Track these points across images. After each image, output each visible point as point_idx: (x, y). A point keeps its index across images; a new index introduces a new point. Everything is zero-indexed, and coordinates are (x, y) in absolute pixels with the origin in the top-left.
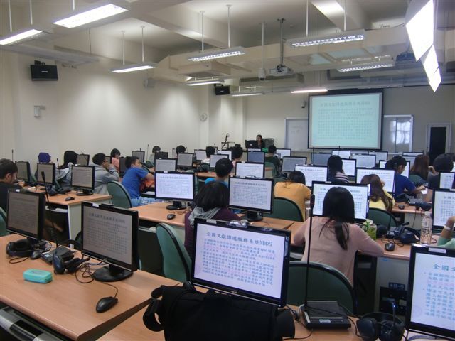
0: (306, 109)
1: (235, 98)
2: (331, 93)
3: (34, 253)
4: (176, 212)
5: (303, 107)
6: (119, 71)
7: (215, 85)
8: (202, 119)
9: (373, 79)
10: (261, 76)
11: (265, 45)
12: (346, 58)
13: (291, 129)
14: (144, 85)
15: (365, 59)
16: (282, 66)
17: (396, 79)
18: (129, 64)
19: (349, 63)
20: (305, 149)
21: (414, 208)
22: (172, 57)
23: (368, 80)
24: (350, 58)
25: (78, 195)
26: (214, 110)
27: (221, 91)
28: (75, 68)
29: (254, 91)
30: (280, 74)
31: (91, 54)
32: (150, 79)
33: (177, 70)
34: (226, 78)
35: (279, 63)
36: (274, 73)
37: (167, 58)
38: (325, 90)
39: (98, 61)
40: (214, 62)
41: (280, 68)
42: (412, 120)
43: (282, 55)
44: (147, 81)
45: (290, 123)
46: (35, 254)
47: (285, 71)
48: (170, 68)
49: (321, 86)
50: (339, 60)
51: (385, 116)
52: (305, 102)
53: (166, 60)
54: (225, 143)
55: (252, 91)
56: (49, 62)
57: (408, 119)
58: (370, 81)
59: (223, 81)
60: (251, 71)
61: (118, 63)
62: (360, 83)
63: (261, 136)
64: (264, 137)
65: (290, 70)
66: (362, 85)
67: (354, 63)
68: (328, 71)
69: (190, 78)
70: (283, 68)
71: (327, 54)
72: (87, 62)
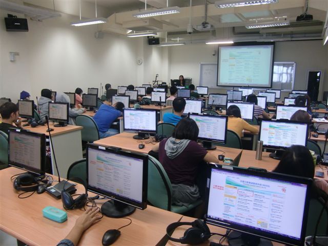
0: (216, 56)
1: (162, 47)
2: (237, 44)
3: (40, 187)
4: (143, 142)
5: (214, 55)
6: (76, 25)
7: (148, 37)
8: (139, 63)
9: (268, 34)
10: (189, 30)
11: (192, 6)
12: (253, 18)
13: (204, 71)
14: (95, 37)
15: (268, 19)
16: (206, 23)
17: (285, 34)
18: (85, 19)
19: (255, 22)
20: (214, 86)
21: (324, 136)
22: (117, 14)
23: (265, 36)
24: (256, 18)
25: (55, 126)
26: (147, 56)
27: (153, 41)
28: (41, 21)
29: (178, 42)
30: (205, 29)
31: (55, 11)
32: (100, 32)
33: (122, 25)
34: (158, 32)
35: (203, 21)
36: (200, 28)
37: (114, 14)
38: (232, 42)
39: (60, 16)
40: (152, 19)
41: (204, 24)
42: (294, 65)
43: (206, 15)
44: (98, 33)
45: (204, 66)
46: (40, 189)
47: (209, 27)
48: (116, 23)
49: (228, 38)
50: (248, 19)
51: (275, 63)
52: (215, 51)
53: (112, 17)
54: (155, 81)
55: (175, 42)
56: (20, 16)
57: (292, 65)
58: (266, 36)
59: (157, 34)
60: (178, 27)
61: (75, 18)
62: (258, 37)
63: (182, 76)
64: (185, 77)
65: (212, 26)
66: (260, 39)
67: (259, 22)
68: (234, 28)
69: (131, 31)
70: (207, 25)
71: (240, 14)
72: (52, 17)
